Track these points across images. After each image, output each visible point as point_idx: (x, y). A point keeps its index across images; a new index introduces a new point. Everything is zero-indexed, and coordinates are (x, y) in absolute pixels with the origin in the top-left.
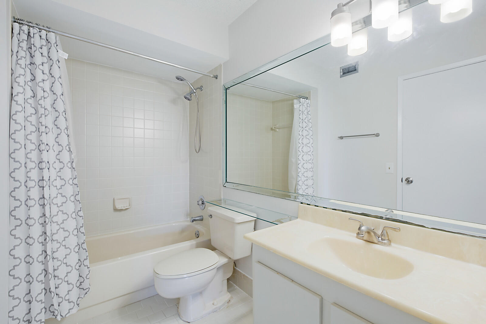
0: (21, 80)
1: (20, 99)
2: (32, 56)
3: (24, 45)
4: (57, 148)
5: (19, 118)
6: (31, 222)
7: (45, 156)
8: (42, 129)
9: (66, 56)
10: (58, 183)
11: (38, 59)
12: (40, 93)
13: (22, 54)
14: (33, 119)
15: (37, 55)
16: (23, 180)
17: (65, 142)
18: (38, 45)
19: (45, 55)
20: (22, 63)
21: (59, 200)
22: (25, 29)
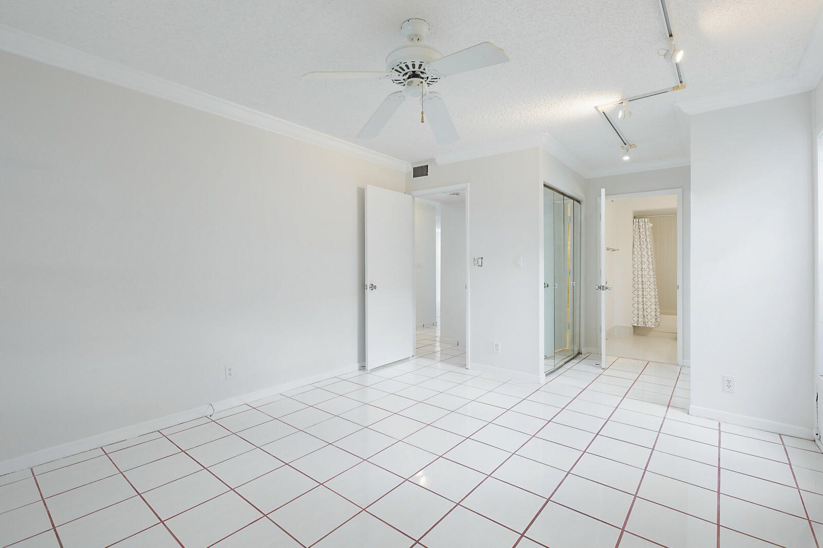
0: (636, 240)
1: (635, 246)
2: (639, 229)
3: (637, 227)
4: (647, 263)
5: (635, 253)
6: (639, 289)
7: (643, 266)
8: (643, 256)
9: (651, 225)
10: (648, 276)
11: (642, 230)
12: (642, 243)
13: (636, 230)
14: (640, 253)
15: (641, 228)
16: (636, 274)
17: (650, 261)
18: (641, 225)
19: (644, 227)
20: (636, 233)
21: (648, 283)
22: (637, 220)
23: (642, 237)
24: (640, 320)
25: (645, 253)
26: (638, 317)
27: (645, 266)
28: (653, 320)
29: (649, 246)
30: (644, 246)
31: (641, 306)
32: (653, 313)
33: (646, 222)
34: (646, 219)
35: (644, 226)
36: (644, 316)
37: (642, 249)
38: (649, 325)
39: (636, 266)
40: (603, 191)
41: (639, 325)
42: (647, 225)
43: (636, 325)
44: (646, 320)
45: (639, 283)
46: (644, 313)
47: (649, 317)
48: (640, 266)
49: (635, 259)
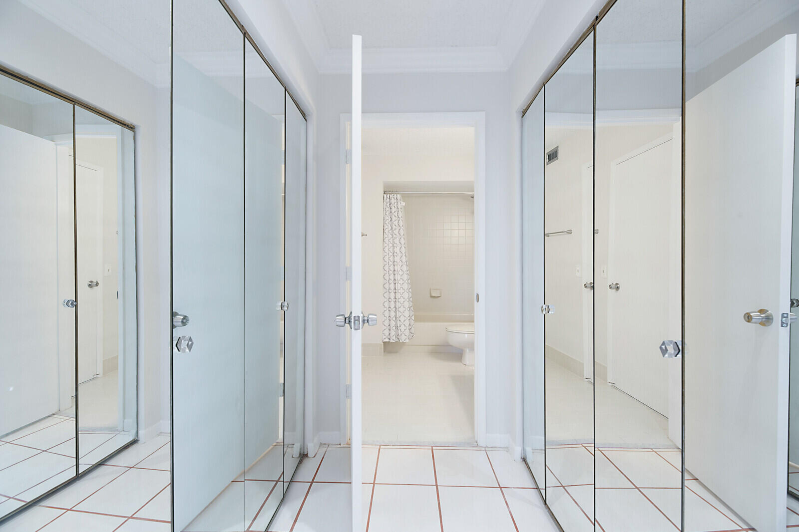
0: (387, 222)
1: (386, 231)
2: (391, 209)
3: (388, 204)
4: (400, 255)
5: (386, 240)
6: (390, 291)
8: (395, 245)
9: (404, 204)
10: (401, 273)
11: (393, 210)
12: (394, 227)
13: (387, 209)
14: (391, 240)
15: (393, 208)
17: (404, 252)
18: (393, 203)
19: (396, 207)
20: (387, 213)
21: (401, 282)
22: (388, 196)
23: (394, 218)
24: (393, 333)
25: (397, 241)
26: (390, 330)
27: (397, 259)
28: (407, 332)
29: (402, 233)
30: (396, 232)
31: (393, 314)
32: (407, 323)
33: (399, 199)
34: (399, 195)
35: (396, 204)
36: (397, 327)
37: (394, 236)
38: (403, 339)
39: (386, 258)
40: (357, 41)
41: (391, 341)
42: (399, 203)
43: (387, 340)
44: (400, 333)
45: (391, 282)
46: (396, 323)
47: (403, 328)
48: (391, 259)
49: (386, 249)
